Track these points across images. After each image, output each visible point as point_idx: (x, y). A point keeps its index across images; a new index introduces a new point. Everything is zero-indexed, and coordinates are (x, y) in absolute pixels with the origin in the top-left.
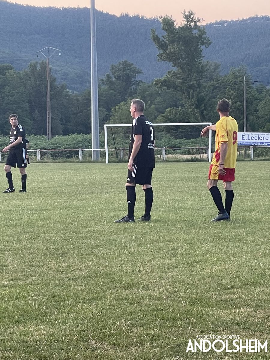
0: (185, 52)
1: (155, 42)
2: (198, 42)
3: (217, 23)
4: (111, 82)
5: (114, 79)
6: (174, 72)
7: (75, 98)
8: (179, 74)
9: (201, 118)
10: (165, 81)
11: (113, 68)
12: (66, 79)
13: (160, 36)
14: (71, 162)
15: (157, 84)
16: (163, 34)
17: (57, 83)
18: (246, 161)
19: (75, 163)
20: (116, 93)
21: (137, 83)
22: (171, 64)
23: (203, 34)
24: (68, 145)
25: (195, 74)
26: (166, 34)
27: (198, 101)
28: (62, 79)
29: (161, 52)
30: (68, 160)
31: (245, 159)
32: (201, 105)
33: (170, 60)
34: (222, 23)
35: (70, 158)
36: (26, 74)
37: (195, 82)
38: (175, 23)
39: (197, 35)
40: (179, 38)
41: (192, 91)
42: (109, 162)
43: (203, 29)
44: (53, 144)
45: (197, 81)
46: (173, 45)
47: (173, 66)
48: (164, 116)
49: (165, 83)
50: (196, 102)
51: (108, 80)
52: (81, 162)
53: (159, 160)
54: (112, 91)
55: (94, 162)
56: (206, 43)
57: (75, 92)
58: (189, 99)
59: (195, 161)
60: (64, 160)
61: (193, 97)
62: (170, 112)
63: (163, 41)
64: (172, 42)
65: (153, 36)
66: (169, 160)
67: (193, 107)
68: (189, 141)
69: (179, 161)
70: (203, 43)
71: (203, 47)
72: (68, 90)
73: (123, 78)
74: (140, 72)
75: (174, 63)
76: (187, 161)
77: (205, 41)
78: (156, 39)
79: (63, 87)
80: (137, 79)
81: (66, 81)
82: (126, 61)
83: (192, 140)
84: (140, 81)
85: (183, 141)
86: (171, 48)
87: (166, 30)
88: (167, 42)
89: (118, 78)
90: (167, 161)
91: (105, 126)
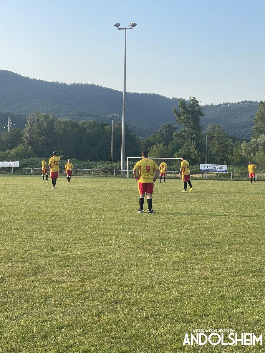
0: (190, 119)
1: (175, 113)
3: (224, 104)
5: (163, 132)
6: (184, 130)
8: (187, 131)
10: (179, 134)
11: (163, 126)
13: (177, 110)
19: (111, 178)
23: (200, 110)
29: (178, 119)
32: (198, 148)
34: (227, 104)
37: (194, 135)
40: (187, 112)
41: (193, 140)
42: (129, 178)
47: (184, 127)
49: (179, 136)
50: (195, 146)
52: (115, 177)
55: (122, 177)
56: (202, 114)
58: (192, 144)
64: (184, 114)
65: (174, 110)
67: (194, 149)
70: (200, 115)
73: (168, 132)
75: (184, 125)
82: (170, 123)
86: (183, 117)
87: (181, 107)
88: (181, 113)
89: (165, 132)
91: (128, 158)
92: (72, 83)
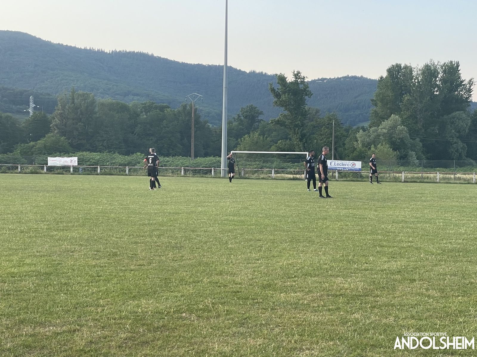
0: (293, 100)
1: (272, 93)
2: (303, 94)
3: (319, 80)
4: (241, 120)
5: (242, 118)
6: (285, 114)
7: (214, 131)
8: (288, 116)
9: (303, 148)
11: (242, 110)
12: (208, 116)
13: (276, 88)
14: (206, 177)
15: (272, 123)
16: (278, 87)
17: (202, 120)
18: (332, 181)
19: (208, 178)
20: (244, 127)
21: (259, 121)
22: (283, 108)
23: (307, 88)
24: (206, 165)
25: (300, 117)
26: (280, 87)
27: (301, 136)
28: (206, 116)
29: (276, 99)
30: (204, 175)
31: (332, 180)
32: (303, 139)
33: (282, 106)
34: (323, 79)
35: (205, 174)
36: (179, 112)
37: (299, 122)
38: (287, 79)
39: (302, 89)
40: (289, 90)
41: (297, 129)
43: (307, 84)
44: (195, 164)
45: (301, 122)
46: (285, 95)
47: (284, 110)
48: (276, 146)
49: (278, 122)
50: (300, 137)
51: (238, 118)
52: (213, 178)
53: (270, 178)
54: (241, 127)
55: (222, 178)
56: (309, 94)
57: (215, 126)
58: (295, 134)
59: (295, 180)
60: (201, 175)
61: (298, 133)
62: (281, 143)
63: (278, 92)
64: (284, 93)
65: (271, 88)
66: (277, 178)
67: (298, 140)
68: (293, 164)
69: (284, 179)
70: (306, 95)
71: (306, 97)
72: (209, 124)
73: (249, 117)
74: (261, 113)
75: (285, 108)
76: (290, 179)
77: (308, 93)
78: (273, 90)
79: (206, 122)
80: (259, 118)
81: (208, 118)
82: (252, 105)
83: (296, 164)
84: (261, 120)
85: (290, 164)
86: (283, 97)
87: (280, 84)
88: (281, 93)
89: (246, 117)
90: (275, 179)
92: (112, 51)
